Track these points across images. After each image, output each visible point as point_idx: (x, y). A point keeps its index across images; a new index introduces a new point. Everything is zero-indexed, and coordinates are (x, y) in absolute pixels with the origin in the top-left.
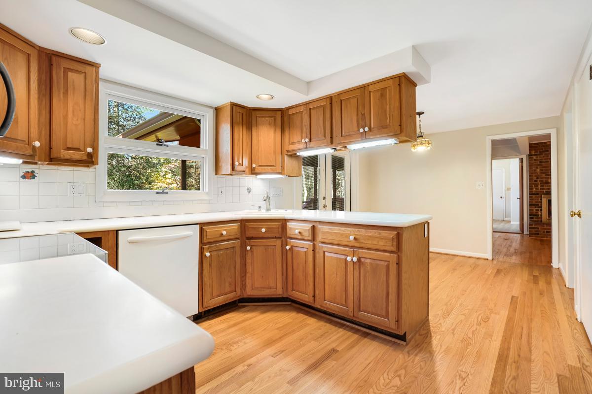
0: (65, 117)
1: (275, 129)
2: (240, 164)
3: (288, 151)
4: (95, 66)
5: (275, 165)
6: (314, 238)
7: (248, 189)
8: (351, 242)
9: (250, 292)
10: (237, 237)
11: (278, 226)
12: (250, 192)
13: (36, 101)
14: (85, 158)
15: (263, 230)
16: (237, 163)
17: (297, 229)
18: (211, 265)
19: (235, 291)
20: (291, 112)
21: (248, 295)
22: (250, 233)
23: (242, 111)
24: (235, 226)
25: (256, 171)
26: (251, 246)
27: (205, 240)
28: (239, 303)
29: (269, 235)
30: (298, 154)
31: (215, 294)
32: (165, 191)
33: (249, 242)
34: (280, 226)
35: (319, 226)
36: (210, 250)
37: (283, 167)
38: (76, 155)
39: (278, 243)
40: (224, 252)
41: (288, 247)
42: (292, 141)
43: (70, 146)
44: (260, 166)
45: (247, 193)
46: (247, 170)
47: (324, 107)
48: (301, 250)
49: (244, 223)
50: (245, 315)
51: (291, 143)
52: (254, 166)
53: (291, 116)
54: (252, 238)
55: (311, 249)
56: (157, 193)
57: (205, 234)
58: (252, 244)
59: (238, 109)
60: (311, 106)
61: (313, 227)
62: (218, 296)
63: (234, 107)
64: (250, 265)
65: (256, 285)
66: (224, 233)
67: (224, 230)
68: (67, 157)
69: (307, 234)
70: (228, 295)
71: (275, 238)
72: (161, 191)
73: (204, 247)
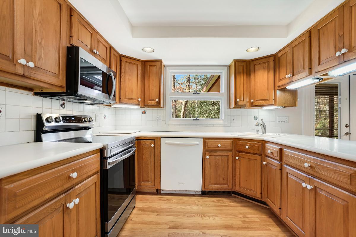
0: (149, 87)
1: (269, 72)
2: (241, 100)
3: (278, 87)
4: (160, 61)
5: (268, 99)
6: (281, 160)
7: (255, 117)
8: (305, 168)
9: (237, 189)
10: (230, 149)
11: (258, 146)
12: (256, 120)
13: (140, 82)
14: (156, 104)
15: (247, 147)
16: (238, 100)
17: (270, 150)
18: (210, 164)
19: (228, 185)
20: (280, 55)
21: (236, 190)
22: (240, 148)
23: (243, 64)
24: (229, 142)
25: (254, 104)
26: (240, 157)
27: (206, 148)
28: (233, 194)
29: (252, 151)
30: (287, 87)
31: (212, 182)
32: (197, 119)
33: (238, 154)
34: (260, 146)
35: (284, 149)
36: (210, 154)
37: (275, 100)
38: (153, 103)
39: (259, 158)
40: (220, 157)
41: (264, 163)
42: (280, 78)
43: (151, 99)
44: (257, 100)
45: (254, 120)
46: (248, 104)
47: (303, 42)
48: (273, 167)
49: (235, 141)
50: (231, 203)
51: (280, 80)
52: (252, 101)
53: (280, 58)
54: (240, 152)
55: (279, 167)
56: (193, 120)
57: (206, 144)
58: (241, 156)
59: (240, 63)
60: (293, 45)
61: (281, 150)
62: (215, 184)
63: (236, 62)
64: (239, 169)
65: (242, 185)
66: (219, 145)
67: (220, 144)
68: (150, 104)
69: (275, 155)
70: (221, 186)
71: (256, 154)
72: (195, 119)
73: (206, 152)
